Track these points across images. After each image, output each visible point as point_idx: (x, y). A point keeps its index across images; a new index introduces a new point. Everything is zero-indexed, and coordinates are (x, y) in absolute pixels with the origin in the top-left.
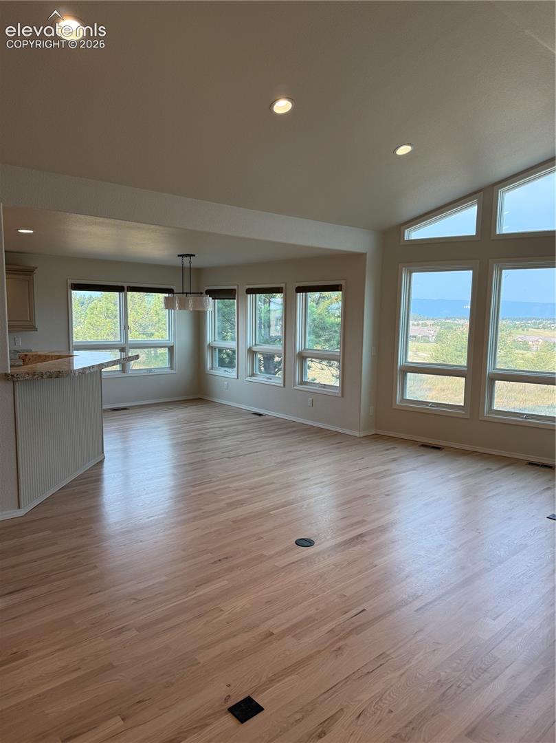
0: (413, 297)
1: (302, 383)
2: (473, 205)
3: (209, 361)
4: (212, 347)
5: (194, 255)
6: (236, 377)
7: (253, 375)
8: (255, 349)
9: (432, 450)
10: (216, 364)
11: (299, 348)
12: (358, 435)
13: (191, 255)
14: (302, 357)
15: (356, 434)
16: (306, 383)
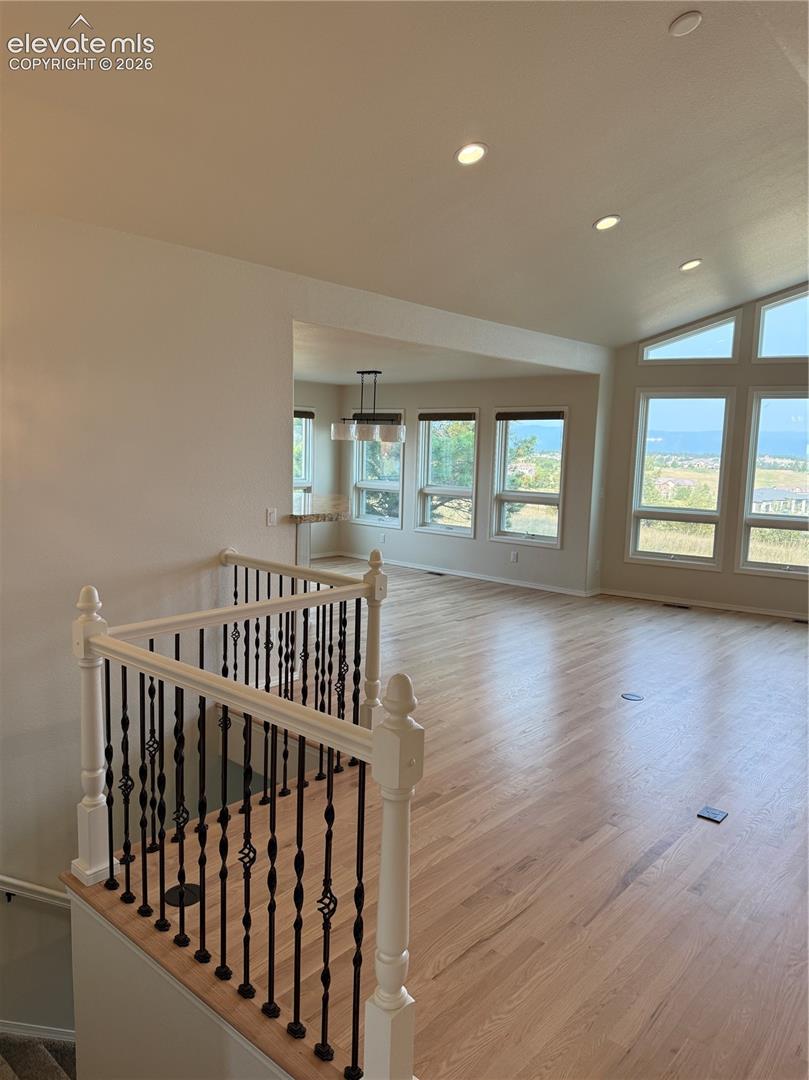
0: (649, 428)
1: (500, 533)
2: (729, 322)
3: (355, 507)
4: (359, 489)
5: (380, 373)
6: (400, 527)
7: (424, 524)
8: (427, 491)
9: (679, 609)
10: (364, 510)
11: (497, 489)
12: (584, 595)
13: (376, 372)
14: (501, 501)
15: (582, 594)
16: (505, 534)
